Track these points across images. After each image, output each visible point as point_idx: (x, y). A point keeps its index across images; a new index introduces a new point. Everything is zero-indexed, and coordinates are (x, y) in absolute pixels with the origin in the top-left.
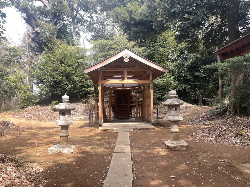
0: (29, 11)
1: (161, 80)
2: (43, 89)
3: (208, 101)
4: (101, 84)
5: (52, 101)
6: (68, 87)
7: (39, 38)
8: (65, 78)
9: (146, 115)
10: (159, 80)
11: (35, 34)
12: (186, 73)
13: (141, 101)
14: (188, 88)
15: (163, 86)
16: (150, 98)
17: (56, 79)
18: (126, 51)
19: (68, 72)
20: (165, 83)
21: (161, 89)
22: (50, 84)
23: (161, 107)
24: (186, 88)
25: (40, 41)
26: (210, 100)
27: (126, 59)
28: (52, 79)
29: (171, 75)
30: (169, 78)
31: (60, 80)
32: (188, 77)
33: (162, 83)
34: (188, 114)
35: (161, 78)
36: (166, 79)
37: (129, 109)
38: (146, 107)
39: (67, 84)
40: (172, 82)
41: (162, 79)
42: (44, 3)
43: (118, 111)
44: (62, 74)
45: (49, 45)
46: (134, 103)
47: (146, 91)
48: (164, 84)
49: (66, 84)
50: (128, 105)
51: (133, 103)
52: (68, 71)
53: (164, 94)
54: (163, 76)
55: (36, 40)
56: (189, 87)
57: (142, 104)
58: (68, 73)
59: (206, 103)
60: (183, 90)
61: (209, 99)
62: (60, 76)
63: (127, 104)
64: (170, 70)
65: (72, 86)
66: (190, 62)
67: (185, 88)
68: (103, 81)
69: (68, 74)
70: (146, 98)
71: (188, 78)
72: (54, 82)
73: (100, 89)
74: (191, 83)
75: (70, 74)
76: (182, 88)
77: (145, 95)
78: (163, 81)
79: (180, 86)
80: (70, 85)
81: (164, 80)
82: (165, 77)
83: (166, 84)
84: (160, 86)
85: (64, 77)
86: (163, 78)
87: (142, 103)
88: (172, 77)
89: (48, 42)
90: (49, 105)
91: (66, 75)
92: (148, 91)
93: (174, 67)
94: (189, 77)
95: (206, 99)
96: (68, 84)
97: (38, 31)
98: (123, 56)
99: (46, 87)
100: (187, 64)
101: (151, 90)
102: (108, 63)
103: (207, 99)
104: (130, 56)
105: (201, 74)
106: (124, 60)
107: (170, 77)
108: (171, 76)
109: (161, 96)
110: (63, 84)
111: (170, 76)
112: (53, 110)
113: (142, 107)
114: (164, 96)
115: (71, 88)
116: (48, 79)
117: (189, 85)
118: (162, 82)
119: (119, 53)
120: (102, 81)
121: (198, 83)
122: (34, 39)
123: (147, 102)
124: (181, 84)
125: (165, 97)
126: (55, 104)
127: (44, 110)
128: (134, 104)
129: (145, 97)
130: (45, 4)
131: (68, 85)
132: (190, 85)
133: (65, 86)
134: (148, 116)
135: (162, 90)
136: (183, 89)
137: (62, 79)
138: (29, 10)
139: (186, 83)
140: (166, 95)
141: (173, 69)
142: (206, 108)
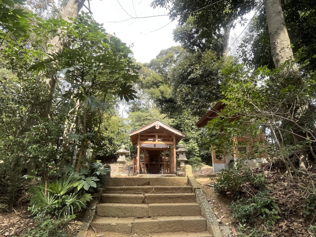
15: (189, 151)
18: (157, 122)
19: (110, 137)
27: (157, 127)
36: (191, 145)
37: (159, 167)
38: (171, 163)
40: (196, 147)
50: (158, 163)
54: (189, 143)
75: (112, 139)
76: (205, 153)
80: (111, 148)
83: (191, 149)
91: (109, 140)
93: (197, 135)
98: (155, 125)
102: (145, 129)
104: (160, 126)
111: (194, 142)
118: (188, 147)
119: (153, 123)
128: (163, 162)
129: (171, 156)
133: (107, 149)
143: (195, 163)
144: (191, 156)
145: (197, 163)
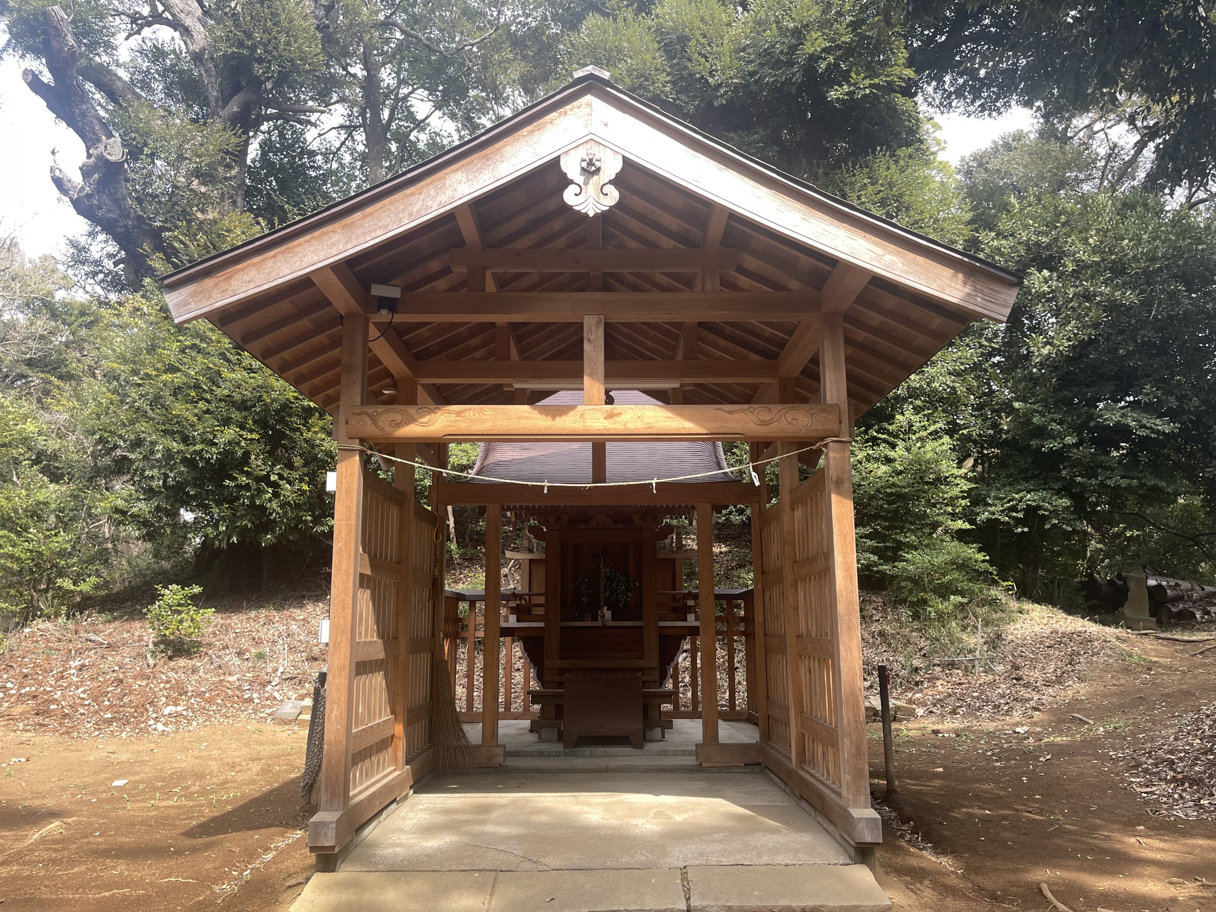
0: (59, 34)
1: (877, 460)
2: (123, 513)
3: (1180, 598)
4: (362, 441)
5: (159, 587)
6: (276, 495)
7: (118, 202)
8: (255, 436)
9: (787, 725)
10: (861, 455)
11: (96, 176)
12: (1037, 411)
13: (747, 597)
14: (1055, 513)
15: (891, 494)
16: (828, 571)
17: (198, 447)
18: (585, 110)
19: (274, 400)
20: (900, 473)
21: (876, 517)
22: (166, 476)
23: (882, 634)
24: (1039, 507)
25: (128, 216)
26: (1192, 589)
27: (591, 189)
28: (175, 446)
29: (938, 426)
30: (930, 446)
31: (226, 453)
32: (1051, 436)
33: (880, 473)
34: (1094, 695)
35: (875, 441)
36: (908, 450)
37: (652, 660)
38: (782, 650)
39: (274, 478)
40: (948, 467)
41: (884, 450)
42: (176, 10)
43: (562, 672)
44: (236, 415)
45: (182, 242)
46: (691, 610)
47: (786, 518)
48: (894, 485)
49: (266, 479)
50: (641, 627)
51: (682, 613)
52: (274, 395)
53: (900, 546)
54: (890, 434)
55: (100, 213)
56: (1065, 502)
57: (748, 619)
58: (276, 405)
59: (1174, 610)
60: (1019, 522)
61: (1185, 585)
62: (226, 422)
63: (641, 619)
64: (935, 391)
65: (303, 492)
66: (1069, 340)
67: (1031, 511)
68: (381, 409)
69: (277, 412)
70: (788, 577)
71: (1053, 445)
72: (189, 463)
73: (348, 492)
74: (1079, 479)
75: (290, 415)
76: (1014, 509)
77: (775, 549)
78: (888, 461)
79: (997, 498)
80: (289, 483)
81: (891, 454)
82: (897, 436)
83: (909, 485)
84: (872, 498)
85: (251, 431)
86: (885, 441)
87: (749, 608)
88: (946, 439)
89: (177, 227)
90: (142, 617)
91: (262, 423)
92: (798, 513)
93: (957, 374)
94: (1061, 436)
95: (1164, 583)
96: (281, 477)
97: (112, 158)
98: (556, 162)
99: (139, 499)
100: (1045, 351)
101: (834, 497)
102: (408, 224)
103: (1177, 585)
104: (626, 160)
105: (1144, 421)
106: (569, 196)
107: (936, 435)
108: (936, 432)
109: (876, 558)
110: (248, 474)
111: (932, 428)
112: (162, 647)
113: (749, 635)
114: (896, 558)
115: (298, 506)
116: (153, 443)
117: (1058, 492)
118: (884, 468)
119: (524, 131)
120: (370, 410)
121: (1123, 477)
122: (91, 207)
123: (797, 609)
124: (1004, 486)
125: (904, 569)
126: (179, 605)
127: (109, 646)
128: (691, 617)
129: (780, 570)
130: (182, 16)
131: (275, 485)
132: (1066, 490)
133: (260, 492)
134: (801, 737)
135: (886, 519)
136: (1020, 515)
137: (238, 444)
138: (57, 30)
139: (1034, 476)
140: (909, 556)
141: (954, 388)
142: (1202, 647)
143: (944, 591)
144: (912, 538)
145: (962, 593)
